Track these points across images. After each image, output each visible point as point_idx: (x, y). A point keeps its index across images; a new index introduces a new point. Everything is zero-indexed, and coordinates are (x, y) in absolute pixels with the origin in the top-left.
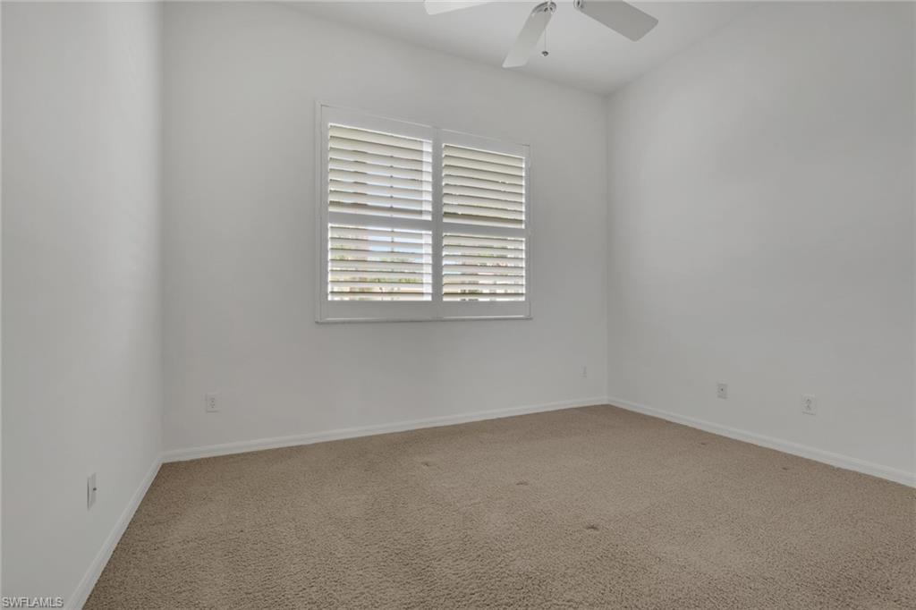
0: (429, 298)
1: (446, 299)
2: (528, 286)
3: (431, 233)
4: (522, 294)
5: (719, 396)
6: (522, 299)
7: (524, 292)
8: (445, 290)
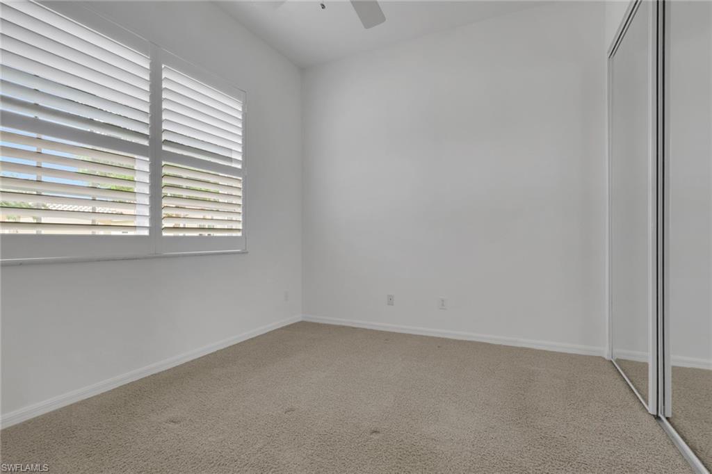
0: (146, 233)
1: (165, 234)
2: (245, 223)
3: (148, 159)
4: (239, 230)
5: (388, 304)
6: (239, 234)
7: (241, 228)
8: (166, 224)
